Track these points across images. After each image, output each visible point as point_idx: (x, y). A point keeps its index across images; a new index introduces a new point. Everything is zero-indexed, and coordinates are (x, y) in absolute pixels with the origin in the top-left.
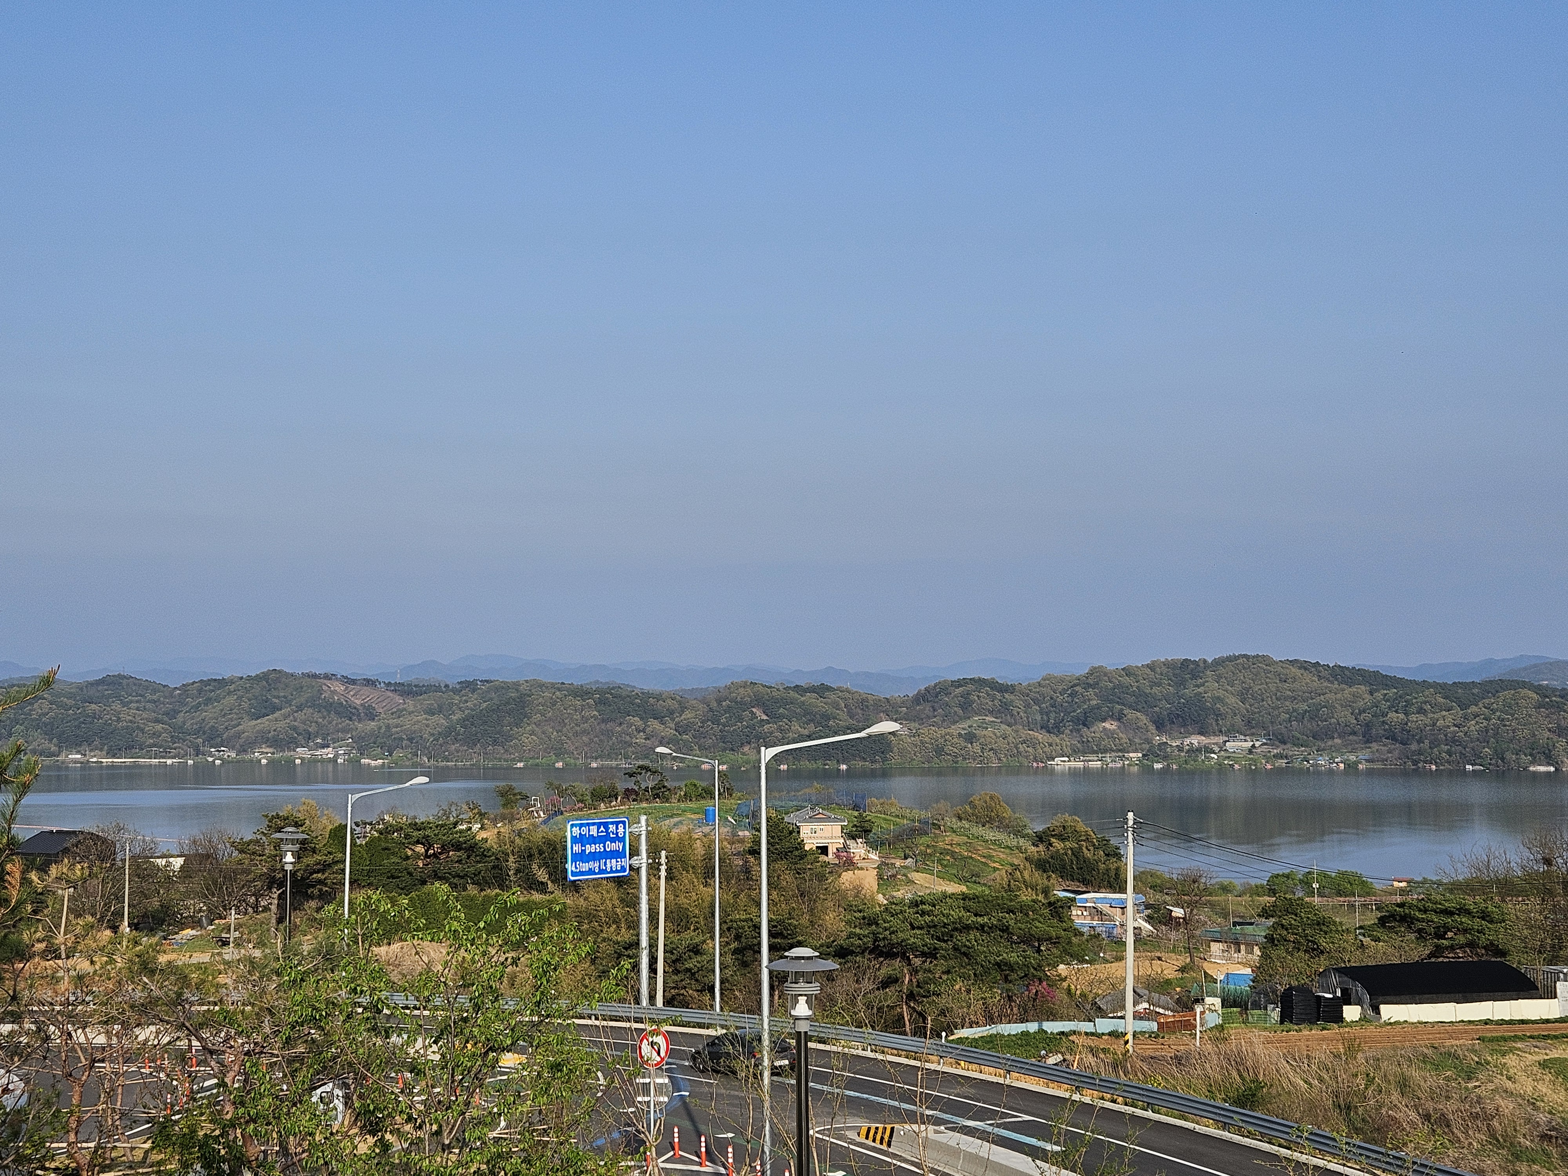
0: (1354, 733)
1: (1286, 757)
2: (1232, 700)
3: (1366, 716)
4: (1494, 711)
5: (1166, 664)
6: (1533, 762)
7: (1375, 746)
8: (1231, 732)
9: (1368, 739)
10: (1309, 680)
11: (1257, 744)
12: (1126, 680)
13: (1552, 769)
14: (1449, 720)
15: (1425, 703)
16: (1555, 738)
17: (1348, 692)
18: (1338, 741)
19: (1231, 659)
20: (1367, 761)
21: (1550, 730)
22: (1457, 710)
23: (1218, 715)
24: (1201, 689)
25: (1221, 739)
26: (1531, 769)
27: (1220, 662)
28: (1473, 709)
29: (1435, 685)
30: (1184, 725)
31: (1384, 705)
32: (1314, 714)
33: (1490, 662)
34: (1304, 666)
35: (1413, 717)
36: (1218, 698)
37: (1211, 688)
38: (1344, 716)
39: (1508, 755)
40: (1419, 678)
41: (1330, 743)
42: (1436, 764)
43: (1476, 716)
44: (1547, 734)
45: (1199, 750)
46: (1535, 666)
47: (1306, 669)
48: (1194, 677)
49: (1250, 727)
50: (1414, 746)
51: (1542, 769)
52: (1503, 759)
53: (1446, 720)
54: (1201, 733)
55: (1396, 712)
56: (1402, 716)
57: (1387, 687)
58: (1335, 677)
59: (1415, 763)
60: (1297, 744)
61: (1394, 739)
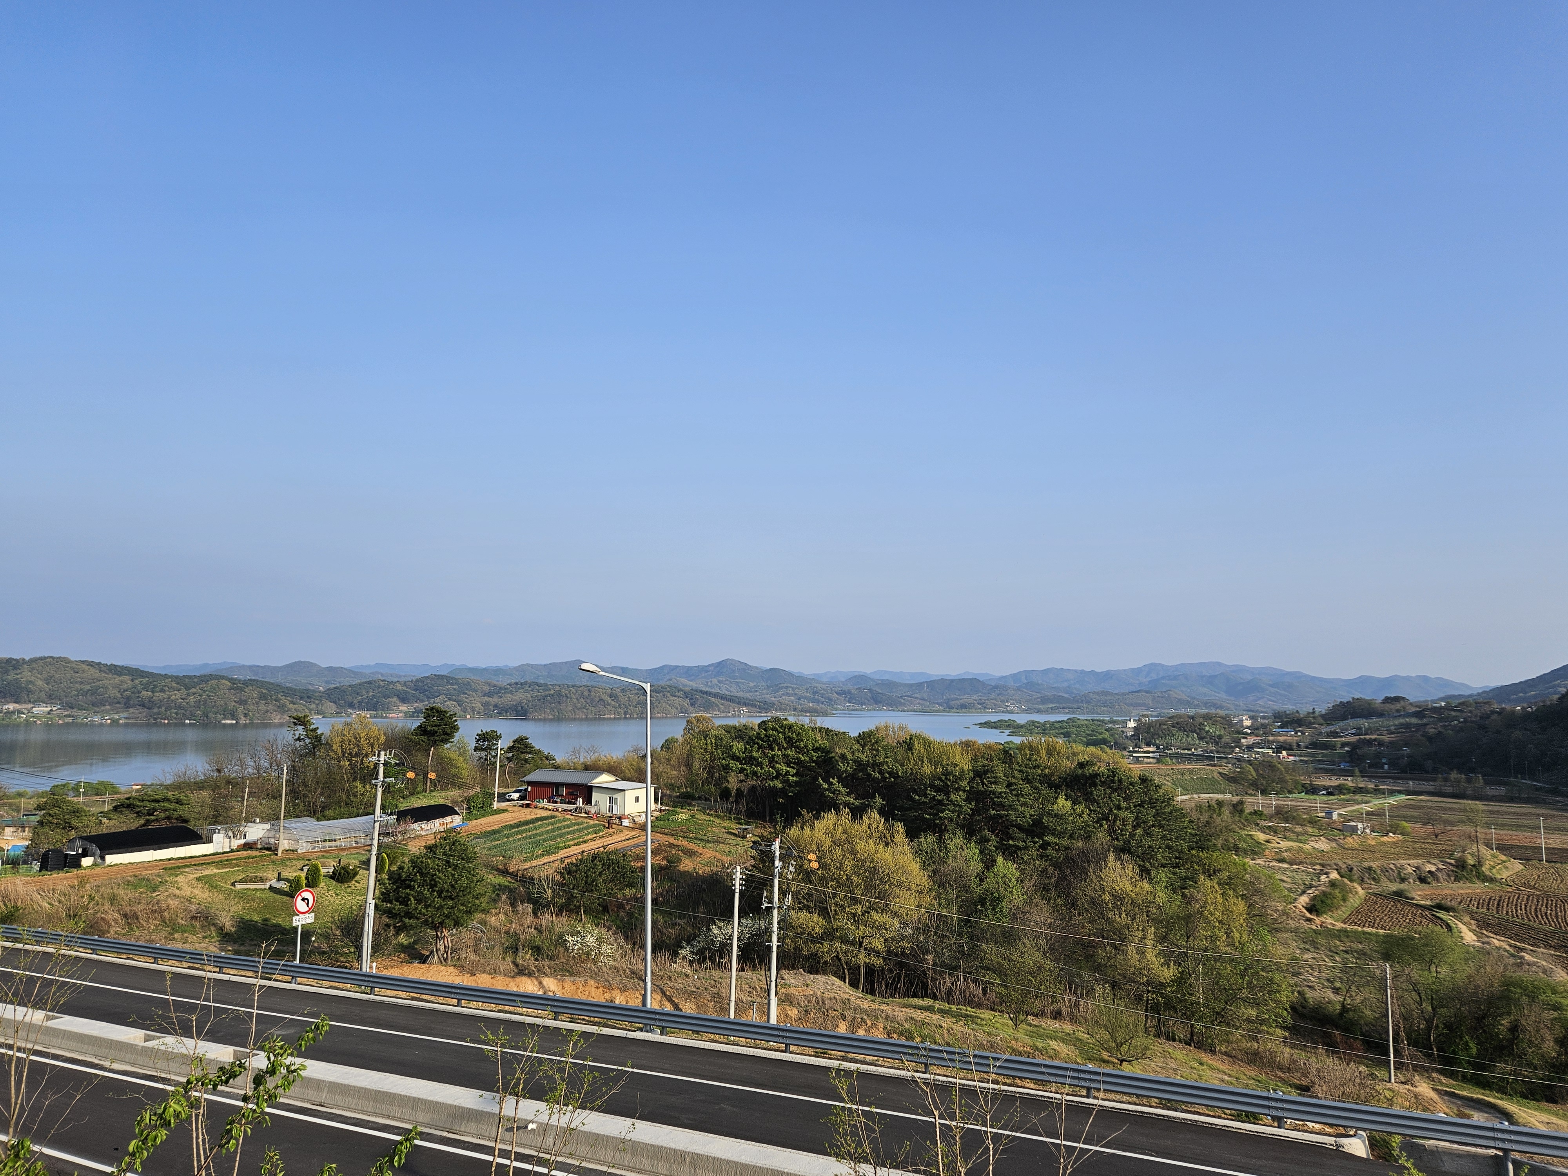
0: (119, 703)
1: (73, 716)
2: (40, 683)
3: (128, 693)
4: (205, 691)
6: (224, 719)
7: (131, 710)
8: (37, 702)
9: (127, 706)
10: (93, 672)
11: (54, 709)
13: (234, 722)
14: (178, 696)
15: (165, 686)
16: (238, 706)
17: (117, 679)
18: (108, 707)
19: (41, 659)
20: (125, 718)
21: (235, 702)
22: (184, 691)
23: (29, 692)
24: (19, 676)
25: (30, 706)
26: (223, 722)
27: (33, 661)
28: (193, 690)
29: (171, 677)
30: (4, 697)
31: (139, 687)
32: (94, 692)
33: (206, 665)
35: (157, 694)
36: (31, 682)
37: (26, 675)
38: (114, 693)
39: (210, 715)
40: (163, 673)
41: (102, 708)
42: (168, 719)
43: (194, 694)
44: (234, 704)
45: (13, 712)
46: (231, 667)
48: (15, 668)
49: (50, 698)
50: (156, 710)
51: (228, 722)
52: (207, 717)
53: (176, 696)
54: (14, 702)
55: (147, 691)
56: (150, 693)
57: (143, 677)
59: (155, 719)
60: (81, 708)
61: (143, 706)
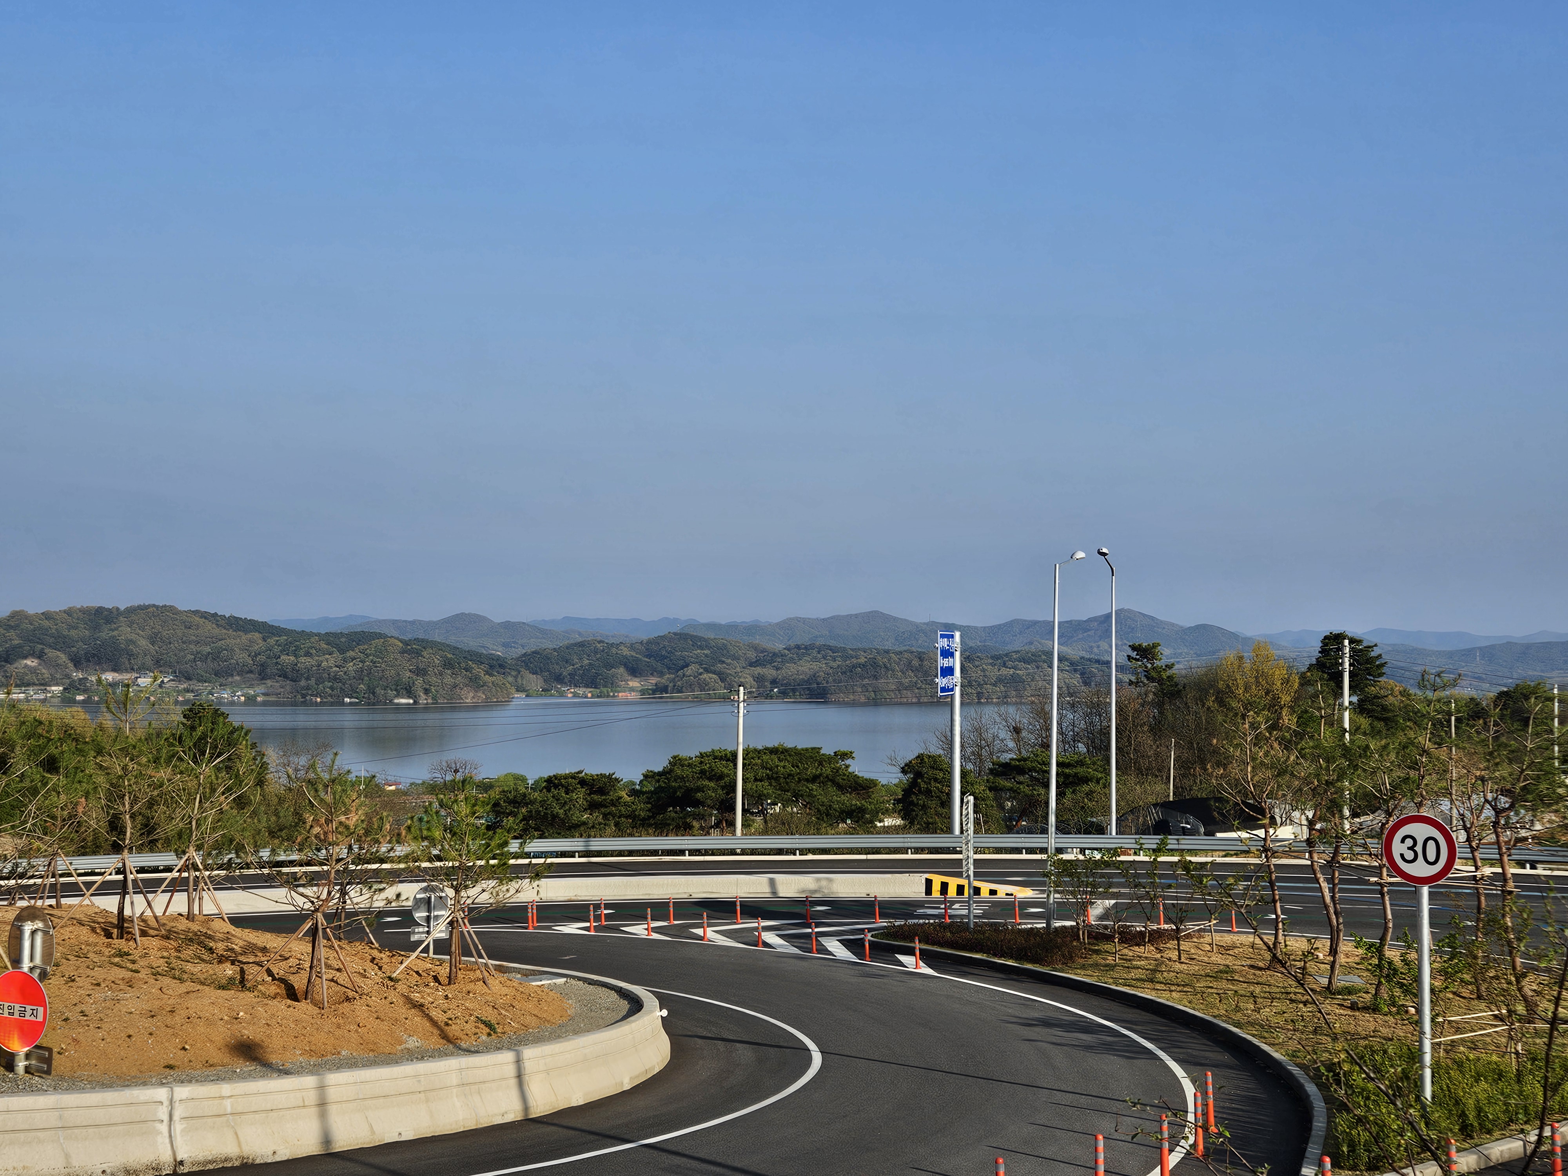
0: (251, 672)
1: (192, 691)
2: (143, 643)
3: (262, 658)
4: (367, 656)
5: (83, 611)
6: (397, 696)
7: (269, 682)
8: (142, 670)
9: (263, 676)
10: (209, 627)
11: (166, 680)
12: (46, 623)
13: (411, 701)
14: (332, 662)
15: (312, 648)
16: (415, 677)
17: (245, 638)
18: (238, 678)
19: (141, 608)
20: (263, 694)
21: (410, 671)
22: (336, 654)
23: (131, 655)
24: (115, 633)
25: (134, 675)
26: (396, 701)
27: (131, 611)
28: (351, 654)
29: (318, 634)
30: (99, 663)
31: (277, 649)
32: (215, 656)
34: (205, 615)
35: (302, 659)
36: (131, 641)
37: (124, 632)
38: (242, 657)
39: (378, 690)
40: (306, 629)
41: (230, 679)
42: (321, 696)
43: (353, 659)
44: (408, 674)
45: (115, 685)
47: (206, 618)
48: (108, 621)
49: (159, 664)
50: (303, 683)
51: (403, 701)
52: (374, 693)
53: (330, 662)
54: (114, 670)
55: (287, 654)
56: (292, 658)
57: (279, 635)
58: (231, 625)
59: (304, 696)
60: (201, 680)
61: (285, 676)
